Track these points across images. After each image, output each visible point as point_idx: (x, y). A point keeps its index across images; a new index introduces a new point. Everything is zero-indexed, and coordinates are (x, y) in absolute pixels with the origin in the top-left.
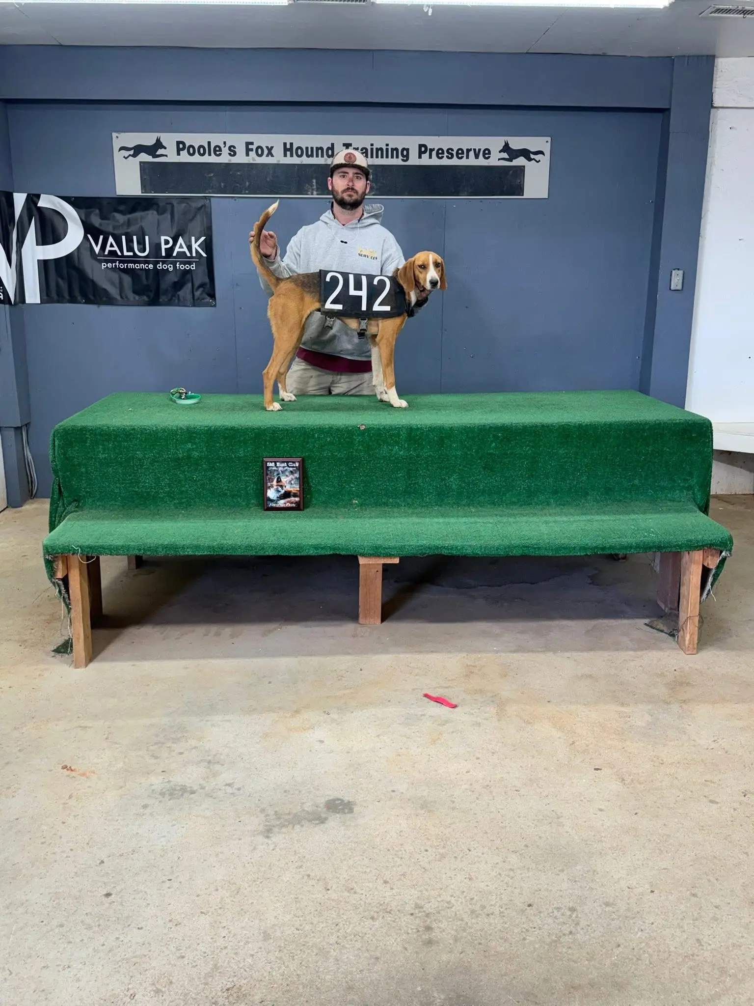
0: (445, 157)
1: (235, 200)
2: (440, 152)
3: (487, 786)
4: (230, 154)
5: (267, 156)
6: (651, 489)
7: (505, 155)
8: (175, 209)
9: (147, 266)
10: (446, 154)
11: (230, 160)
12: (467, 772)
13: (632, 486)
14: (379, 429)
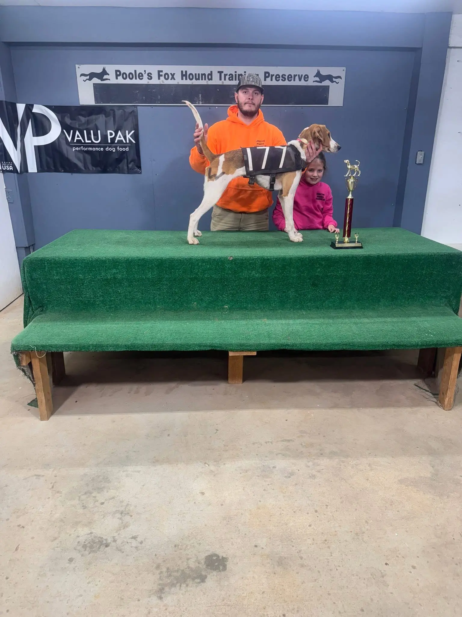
0: (281, 80)
1: (152, 107)
2: (278, 76)
3: (326, 540)
4: (148, 78)
5: (171, 79)
6: (422, 298)
7: (318, 79)
8: (116, 113)
9: (100, 149)
10: (281, 78)
11: (148, 82)
12: (310, 526)
13: (409, 296)
14: (242, 260)
